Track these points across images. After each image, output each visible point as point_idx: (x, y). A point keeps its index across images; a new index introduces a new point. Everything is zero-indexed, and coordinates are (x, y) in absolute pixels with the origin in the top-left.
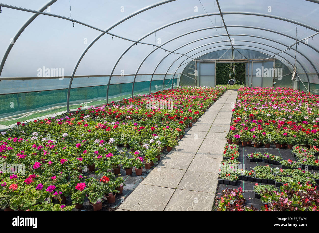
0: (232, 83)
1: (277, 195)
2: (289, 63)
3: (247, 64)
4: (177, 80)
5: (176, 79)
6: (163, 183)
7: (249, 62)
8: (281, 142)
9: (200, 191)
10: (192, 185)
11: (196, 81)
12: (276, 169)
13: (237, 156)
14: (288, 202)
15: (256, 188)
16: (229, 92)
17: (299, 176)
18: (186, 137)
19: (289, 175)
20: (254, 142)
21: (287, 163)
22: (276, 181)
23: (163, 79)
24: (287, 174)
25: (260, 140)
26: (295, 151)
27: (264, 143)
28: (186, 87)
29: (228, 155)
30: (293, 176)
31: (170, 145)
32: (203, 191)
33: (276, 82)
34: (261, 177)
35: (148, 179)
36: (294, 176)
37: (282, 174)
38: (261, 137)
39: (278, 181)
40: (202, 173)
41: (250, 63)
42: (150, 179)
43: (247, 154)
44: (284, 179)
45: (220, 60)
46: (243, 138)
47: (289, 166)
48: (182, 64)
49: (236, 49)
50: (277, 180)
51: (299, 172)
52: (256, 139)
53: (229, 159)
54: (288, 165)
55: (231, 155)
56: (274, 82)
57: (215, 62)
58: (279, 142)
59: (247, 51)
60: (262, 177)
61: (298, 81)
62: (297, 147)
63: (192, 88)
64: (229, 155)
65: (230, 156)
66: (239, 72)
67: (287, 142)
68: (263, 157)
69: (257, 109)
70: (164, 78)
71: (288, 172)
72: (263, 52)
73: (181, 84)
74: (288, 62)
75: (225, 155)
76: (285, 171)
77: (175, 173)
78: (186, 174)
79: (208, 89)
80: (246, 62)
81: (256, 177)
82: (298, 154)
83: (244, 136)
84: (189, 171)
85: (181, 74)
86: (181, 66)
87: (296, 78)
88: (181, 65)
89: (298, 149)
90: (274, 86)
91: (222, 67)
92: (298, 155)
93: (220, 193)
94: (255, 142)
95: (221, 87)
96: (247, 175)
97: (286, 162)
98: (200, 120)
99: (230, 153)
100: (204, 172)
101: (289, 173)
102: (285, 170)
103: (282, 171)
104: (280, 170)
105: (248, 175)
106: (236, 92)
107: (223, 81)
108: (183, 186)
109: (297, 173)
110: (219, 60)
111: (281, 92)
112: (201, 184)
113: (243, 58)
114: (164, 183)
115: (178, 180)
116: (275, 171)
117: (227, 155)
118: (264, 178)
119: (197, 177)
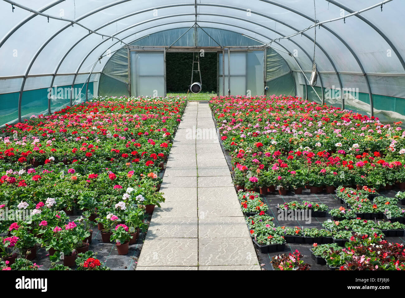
0: (196, 89)
1: (348, 254)
2: (290, 54)
3: (220, 54)
4: (94, 84)
5: (92, 83)
6: (173, 260)
7: (223, 52)
8: (319, 183)
9: (235, 264)
10: (219, 258)
11: (129, 85)
12: (328, 222)
13: (266, 209)
14: (365, 260)
15: (315, 250)
16: (191, 105)
17: (361, 228)
18: (166, 188)
19: (347, 228)
20: (279, 186)
21: (340, 212)
22: (335, 238)
23: (72, 84)
24: (344, 227)
25: (288, 183)
26: (341, 196)
27: (295, 187)
28: (114, 98)
29: (251, 208)
30: (353, 228)
31: (151, 201)
32: (239, 264)
33: (268, 87)
34: (312, 235)
35: (145, 258)
36: (355, 228)
37: (339, 228)
38: (289, 179)
39: (337, 238)
40: (225, 239)
41: (225, 52)
42: (149, 257)
43: (278, 205)
44: (344, 234)
45: (173, 47)
46: (263, 181)
47: (343, 217)
48: (104, 53)
49: (201, 28)
50: (336, 236)
51: (359, 222)
52: (281, 182)
53: (256, 215)
54: (342, 214)
55: (257, 208)
56: (266, 87)
57: (164, 51)
58: (315, 183)
59: (219, 32)
60: (315, 236)
61: (304, 85)
62: (341, 189)
63: (126, 100)
64: (253, 209)
65: (255, 210)
66: (205, 70)
67: (326, 183)
68: (303, 207)
69: (259, 134)
70: (72, 82)
71: (345, 224)
72: (247, 35)
73: (101, 92)
74: (288, 53)
75: (247, 210)
76: (341, 224)
77: (184, 245)
78: (200, 244)
79: (156, 101)
80: (218, 52)
81: (306, 236)
82: (346, 198)
83: (263, 178)
84: (202, 239)
85: (100, 73)
86: (101, 57)
87: (316, 82)
88: (103, 56)
89: (344, 192)
90: (265, 94)
91: (174, 60)
92: (347, 201)
93: (265, 264)
94: (282, 187)
95: (179, 97)
96: (293, 234)
97: (338, 212)
98: (171, 158)
99: (254, 205)
100: (226, 238)
101: (347, 225)
102: (341, 222)
103: (338, 224)
104: (335, 223)
105: (295, 235)
106: (207, 106)
107: (177, 85)
108: (206, 261)
109: (358, 224)
110: (170, 48)
111: (281, 103)
112: (232, 255)
113: (214, 45)
114: (175, 260)
115: (194, 254)
116: (328, 225)
117: (250, 210)
118: (317, 236)
119: (220, 246)
